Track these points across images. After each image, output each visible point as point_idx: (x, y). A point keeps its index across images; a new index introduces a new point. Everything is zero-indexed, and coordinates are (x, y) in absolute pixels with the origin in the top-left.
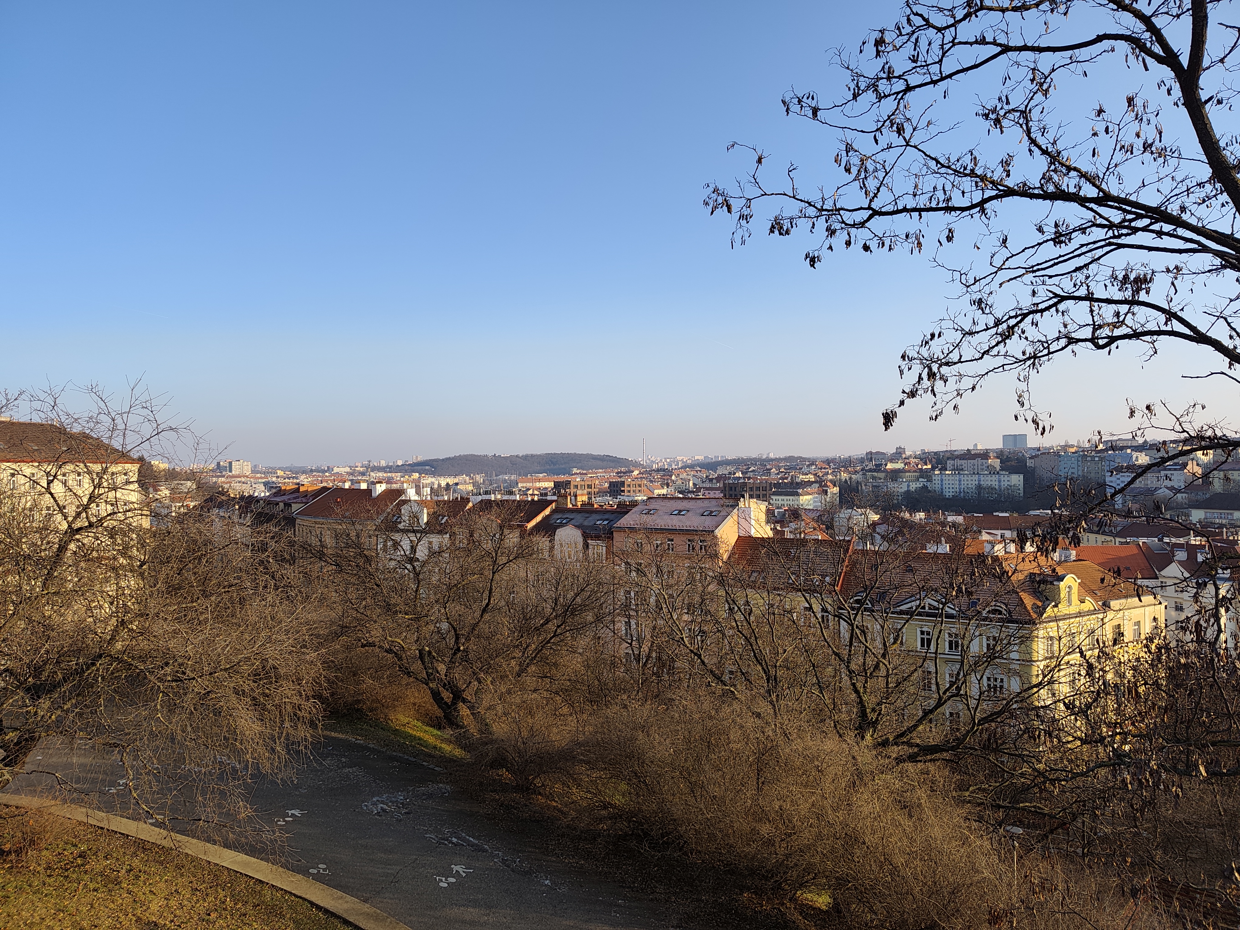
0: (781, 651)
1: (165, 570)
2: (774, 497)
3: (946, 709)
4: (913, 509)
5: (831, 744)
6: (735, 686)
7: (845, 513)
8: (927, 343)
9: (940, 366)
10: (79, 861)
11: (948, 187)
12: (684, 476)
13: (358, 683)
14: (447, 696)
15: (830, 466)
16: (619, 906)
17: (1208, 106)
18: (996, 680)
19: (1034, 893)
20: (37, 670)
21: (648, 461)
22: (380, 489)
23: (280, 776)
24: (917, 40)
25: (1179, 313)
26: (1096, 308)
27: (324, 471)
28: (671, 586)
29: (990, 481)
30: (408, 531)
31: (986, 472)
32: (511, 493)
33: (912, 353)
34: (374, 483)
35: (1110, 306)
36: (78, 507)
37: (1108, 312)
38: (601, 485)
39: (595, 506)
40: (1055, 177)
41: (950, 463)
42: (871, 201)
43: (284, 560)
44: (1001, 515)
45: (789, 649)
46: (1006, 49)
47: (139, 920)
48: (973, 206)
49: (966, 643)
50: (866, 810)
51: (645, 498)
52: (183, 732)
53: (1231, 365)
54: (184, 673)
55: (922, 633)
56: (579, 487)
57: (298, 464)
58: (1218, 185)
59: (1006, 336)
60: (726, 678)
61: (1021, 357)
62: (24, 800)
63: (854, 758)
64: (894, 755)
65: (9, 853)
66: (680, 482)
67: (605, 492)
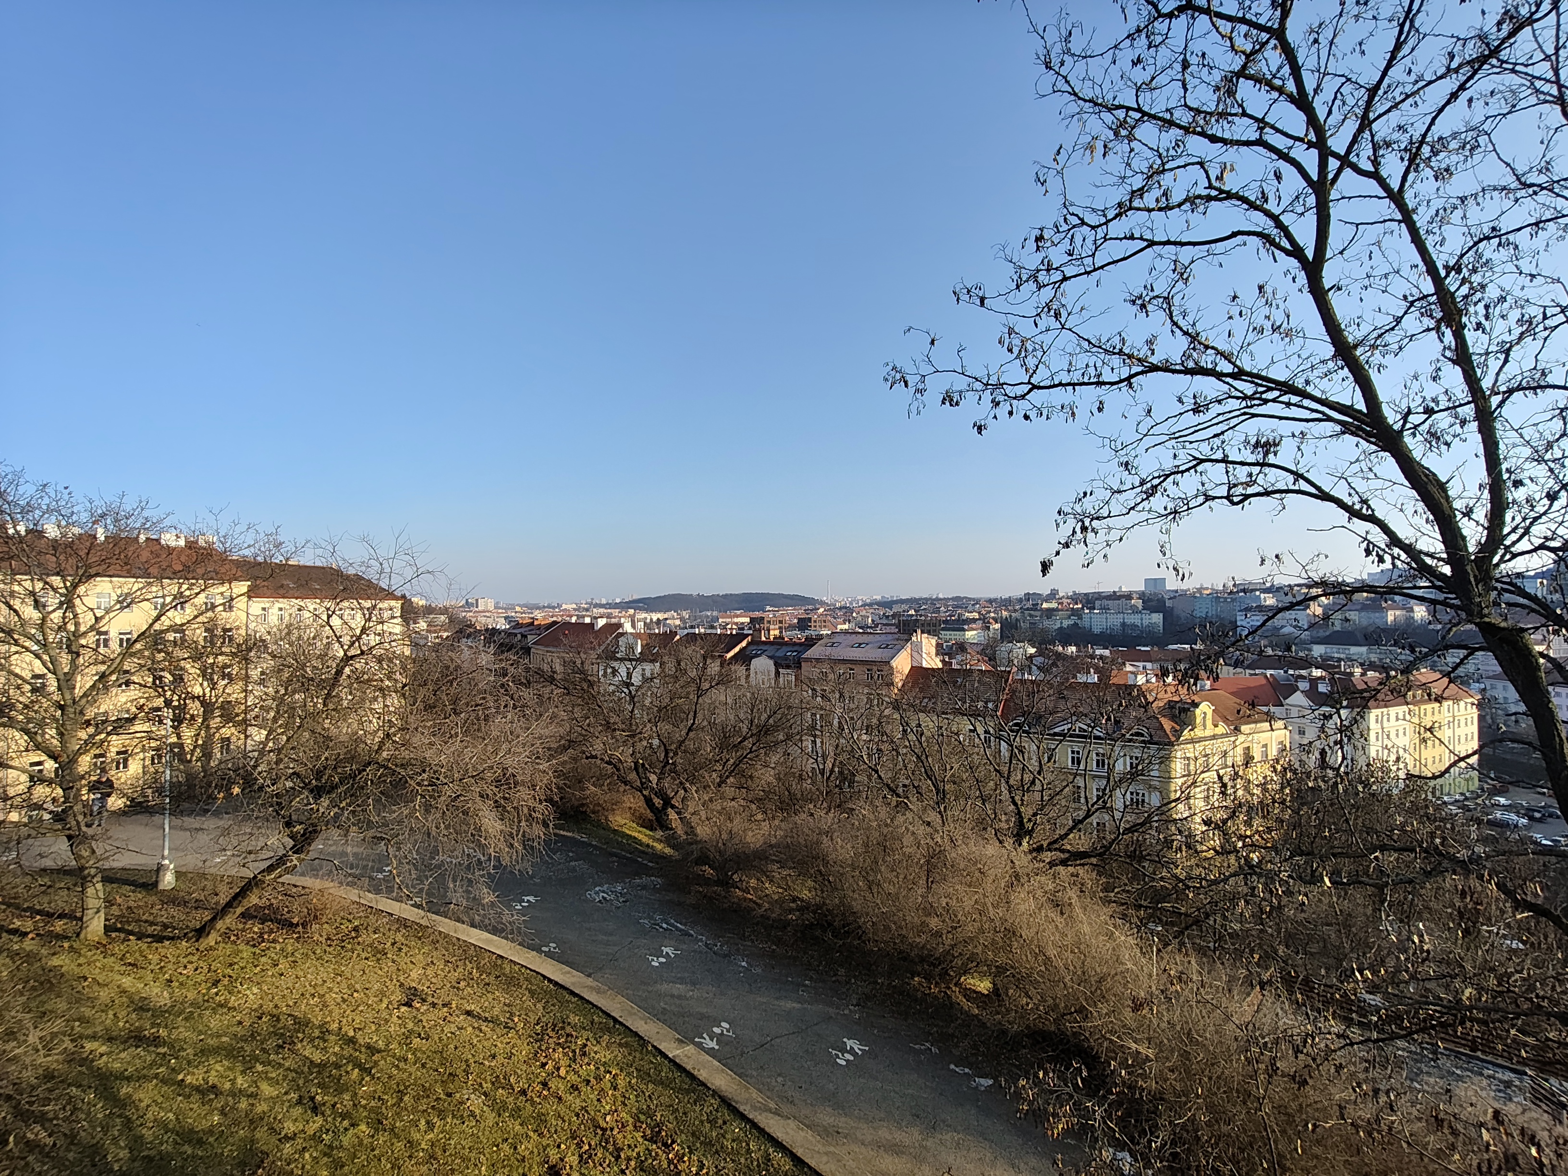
0: (948, 767)
1: (423, 692)
2: (943, 633)
3: (1094, 820)
4: (1065, 643)
5: (992, 849)
6: (907, 798)
7: (1005, 647)
8: (1080, 500)
9: (1092, 520)
10: (353, 934)
11: (1099, 364)
13: (583, 789)
14: (658, 802)
15: (992, 605)
16: (806, 986)
17: (1330, 293)
18: (1138, 794)
19: (1172, 984)
20: (319, 774)
21: (832, 600)
22: (601, 622)
23: (517, 868)
24: (1073, 236)
25: (1305, 474)
26: (1231, 469)
27: (554, 608)
28: (852, 710)
29: (1133, 619)
30: (625, 659)
31: (1130, 612)
32: (712, 627)
33: (1067, 509)
34: (596, 618)
35: (1243, 467)
36: (352, 637)
37: (1242, 473)
38: (790, 621)
39: (786, 639)
40: (1195, 355)
41: (1097, 603)
42: (1031, 377)
43: (521, 684)
44: (1143, 649)
45: (956, 766)
46: (1152, 243)
47: (402, 985)
48: (1121, 381)
49: (1112, 762)
50: (1022, 908)
51: (829, 632)
52: (437, 828)
53: (1350, 519)
54: (438, 779)
55: (1073, 752)
56: (771, 622)
57: (533, 601)
58: (1340, 363)
59: (1151, 493)
60: (900, 790)
61: (1164, 512)
62: (307, 881)
63: (1012, 862)
64: (1048, 860)
65: (297, 925)
66: (860, 618)
67: (794, 627)
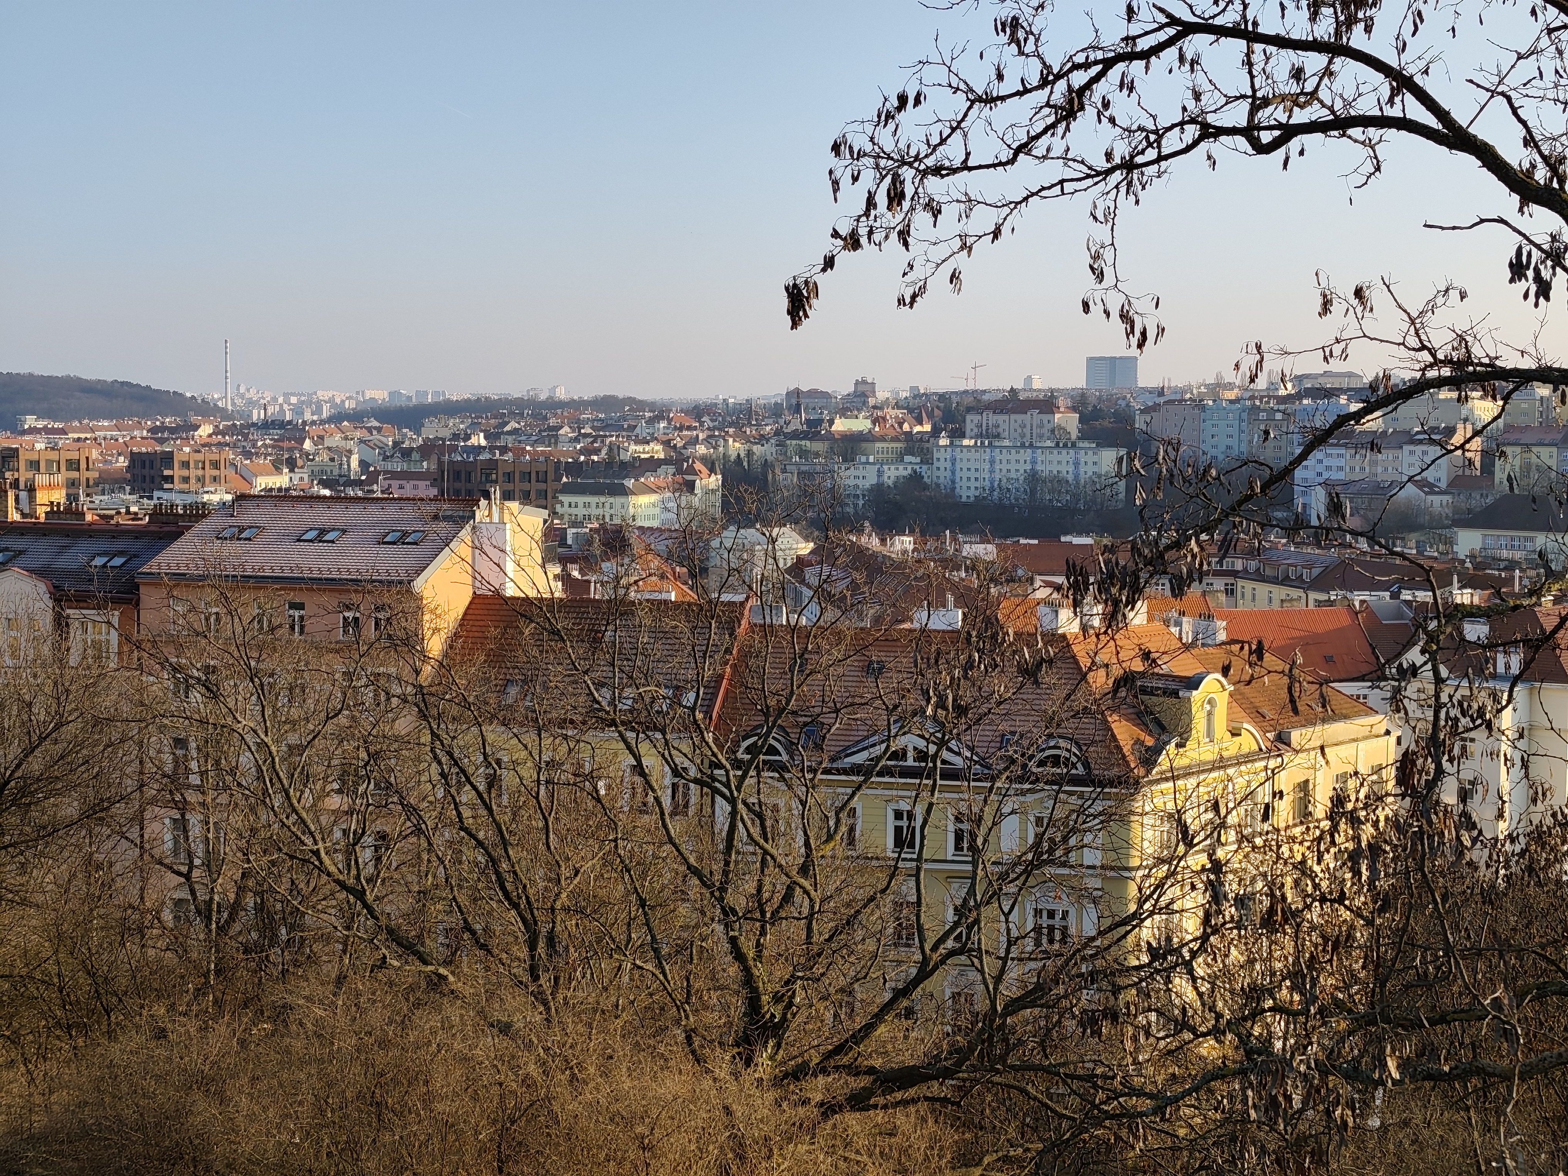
2: (566, 499)
3: (938, 984)
4: (889, 528)
5: (675, 1082)
7: (734, 538)
8: (889, 116)
9: (920, 174)
12: (335, 440)
15: (702, 424)
18: (1051, 914)
21: (238, 401)
25: (1418, 79)
26: (1258, 57)
29: (1057, 464)
31: (1049, 443)
33: (860, 142)
35: (1283, 52)
38: (106, 462)
39: (89, 517)
41: (971, 420)
44: (1075, 541)
45: (588, 868)
51: (229, 497)
56: (42, 465)
61: (1102, 164)
63: (727, 1109)
64: (818, 1097)
66: (325, 457)
67: (116, 481)
